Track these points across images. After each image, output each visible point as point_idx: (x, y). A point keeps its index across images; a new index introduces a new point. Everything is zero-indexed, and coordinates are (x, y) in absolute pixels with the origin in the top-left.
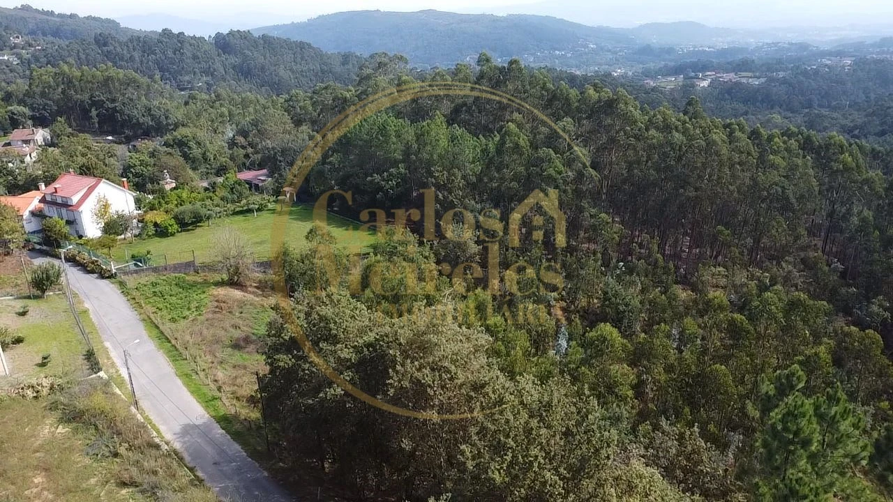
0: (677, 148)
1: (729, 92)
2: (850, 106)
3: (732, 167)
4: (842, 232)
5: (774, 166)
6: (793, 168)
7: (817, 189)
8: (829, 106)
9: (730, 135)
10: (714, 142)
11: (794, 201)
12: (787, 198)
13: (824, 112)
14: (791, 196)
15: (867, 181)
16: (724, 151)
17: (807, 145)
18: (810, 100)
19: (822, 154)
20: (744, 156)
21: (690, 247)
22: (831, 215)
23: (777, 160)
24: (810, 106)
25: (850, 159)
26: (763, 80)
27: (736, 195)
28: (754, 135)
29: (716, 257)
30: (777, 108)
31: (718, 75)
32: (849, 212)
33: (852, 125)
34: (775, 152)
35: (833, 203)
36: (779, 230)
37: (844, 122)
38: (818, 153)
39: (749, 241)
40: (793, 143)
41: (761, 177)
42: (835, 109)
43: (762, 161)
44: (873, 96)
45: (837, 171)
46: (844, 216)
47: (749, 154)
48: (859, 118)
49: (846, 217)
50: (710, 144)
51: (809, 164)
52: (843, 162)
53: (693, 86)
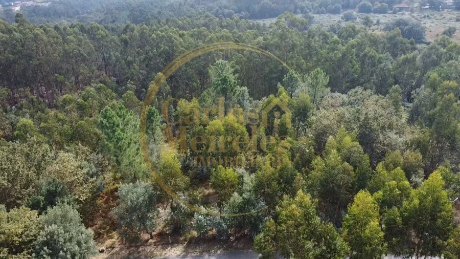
0: (19, 40)
1: (34, 11)
2: (96, 11)
3: (51, 45)
4: (111, 65)
5: (72, 41)
6: (80, 40)
7: (93, 48)
8: (87, 13)
9: (45, 30)
10: (38, 34)
11: (85, 55)
12: (83, 55)
13: (85, 15)
14: (83, 53)
15: (112, 40)
16: (45, 38)
17: (82, 29)
18: (77, 11)
19: (90, 32)
20: (55, 39)
21: (46, 90)
22: (104, 59)
23: (71, 37)
24: (78, 14)
25: (102, 32)
26: (50, 3)
27: (58, 58)
28: (56, 28)
29: (61, 91)
30: (62, 17)
31: (24, 3)
32: (110, 55)
33: (100, 20)
34: (70, 35)
35: (102, 53)
36: (83, 70)
37: (96, 19)
38: (89, 33)
39: (73, 79)
40: (76, 29)
41: (67, 47)
42: (90, 13)
43: (65, 41)
44: (104, 5)
45: (99, 38)
46: (109, 58)
47: (57, 38)
48: (101, 16)
49: (110, 58)
50: (36, 35)
51: (86, 37)
52: (100, 34)
53: (11, 10)
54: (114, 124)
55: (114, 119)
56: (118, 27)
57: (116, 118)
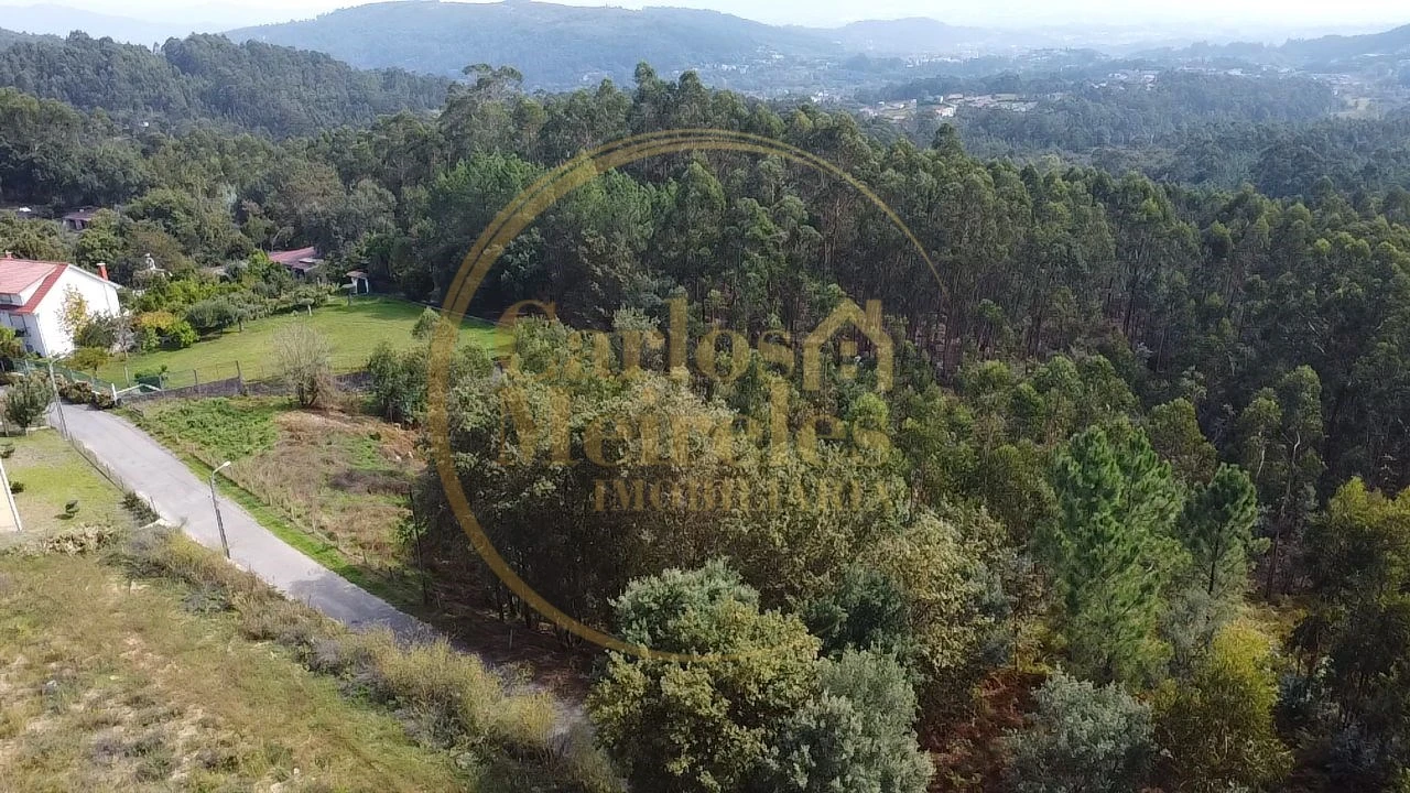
0: (927, 193)
1: (985, 123)
2: (1156, 141)
3: (999, 219)
4: (1148, 307)
5: (1056, 217)
6: (1081, 219)
7: (1113, 247)
8: (1127, 142)
9: (995, 176)
10: (976, 185)
11: (1082, 263)
12: (1075, 261)
13: (1121, 148)
14: (1079, 256)
15: (1177, 234)
16: (989, 196)
17: (1098, 189)
18: (1100, 134)
19: (1114, 198)
20: (1016, 203)
21: (948, 337)
22: (1132, 284)
23: (1060, 206)
24: (1100, 142)
25: (1155, 206)
26: (1031, 105)
27: (1006, 256)
28: (1027, 175)
29: (982, 348)
30: (1054, 145)
31: (968, 99)
32: (1156, 278)
33: (1158, 167)
34: (1057, 199)
35: (1135, 268)
36: (1064, 302)
37: (1148, 164)
38: (1113, 200)
39: (1027, 321)
40: (1080, 186)
41: (1039, 231)
42: (1134, 145)
43: (1039, 212)
44: (1185, 125)
45: (1139, 222)
46: (1150, 284)
47: (1022, 201)
48: (1168, 157)
49: (1151, 286)
50: (970, 187)
51: (1102, 213)
52: (1147, 211)
53: (932, 115)
54: (1098, 484)
55: (1105, 470)
56: (1210, 198)
57: (1112, 470)
